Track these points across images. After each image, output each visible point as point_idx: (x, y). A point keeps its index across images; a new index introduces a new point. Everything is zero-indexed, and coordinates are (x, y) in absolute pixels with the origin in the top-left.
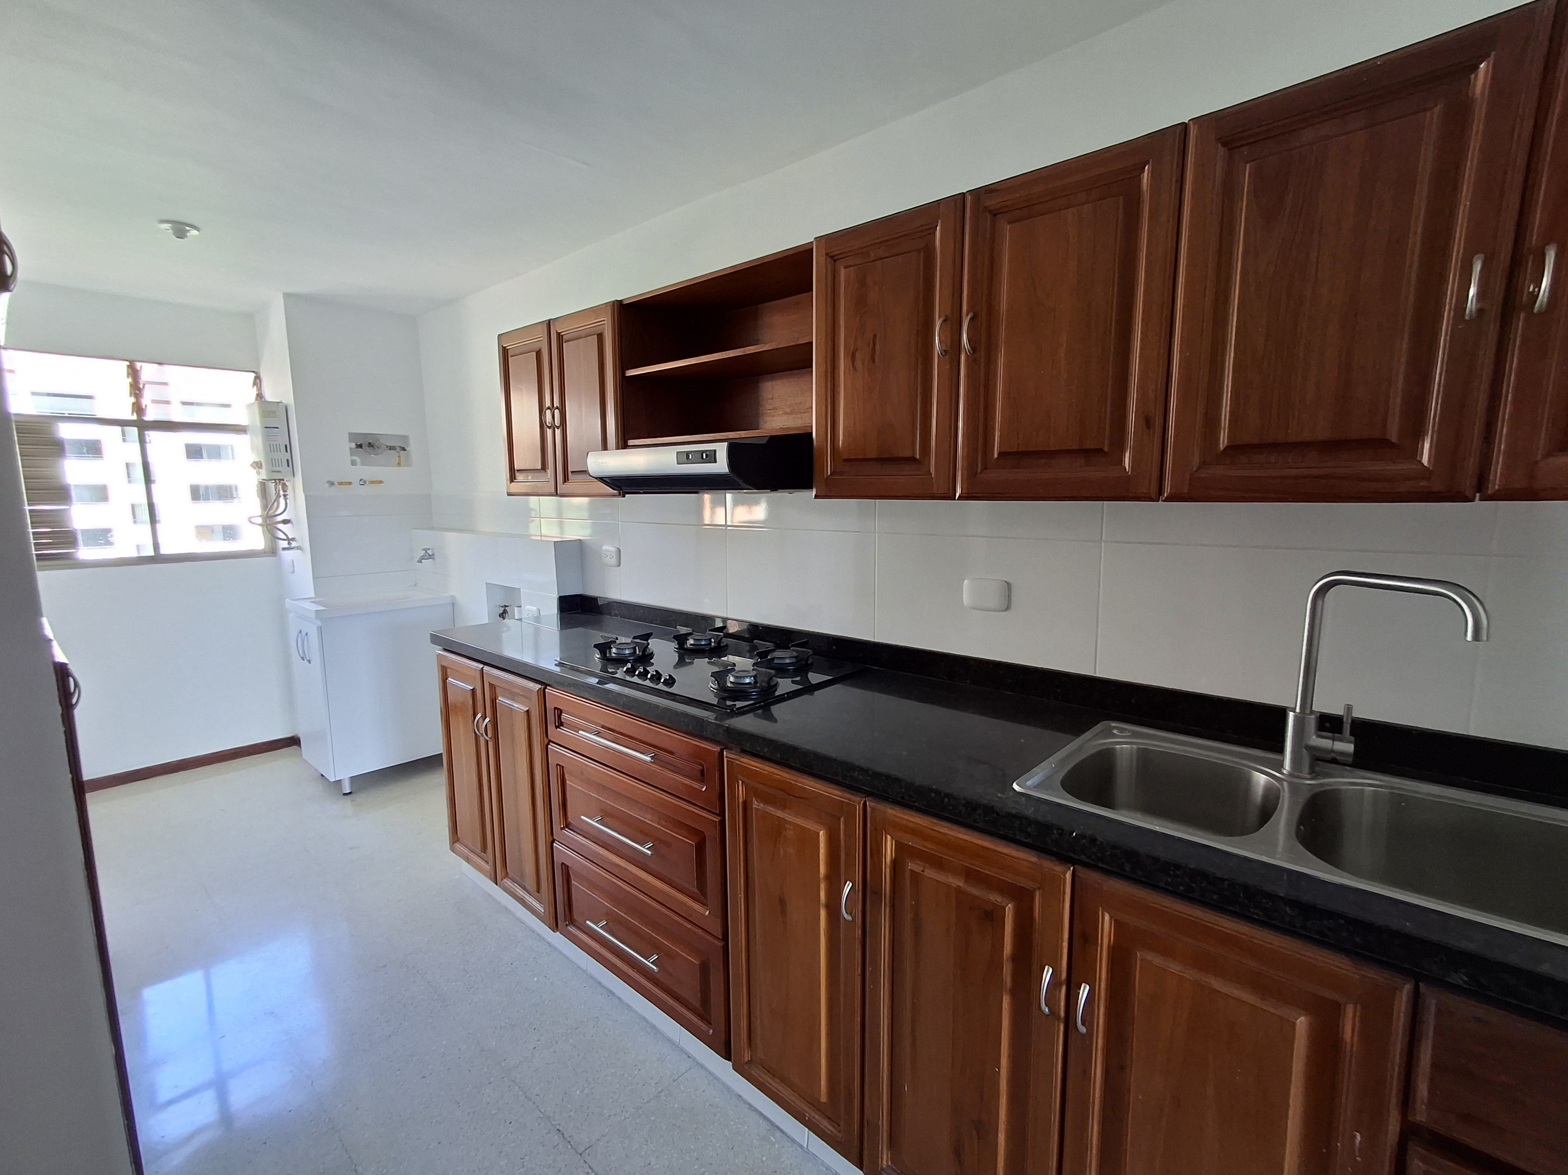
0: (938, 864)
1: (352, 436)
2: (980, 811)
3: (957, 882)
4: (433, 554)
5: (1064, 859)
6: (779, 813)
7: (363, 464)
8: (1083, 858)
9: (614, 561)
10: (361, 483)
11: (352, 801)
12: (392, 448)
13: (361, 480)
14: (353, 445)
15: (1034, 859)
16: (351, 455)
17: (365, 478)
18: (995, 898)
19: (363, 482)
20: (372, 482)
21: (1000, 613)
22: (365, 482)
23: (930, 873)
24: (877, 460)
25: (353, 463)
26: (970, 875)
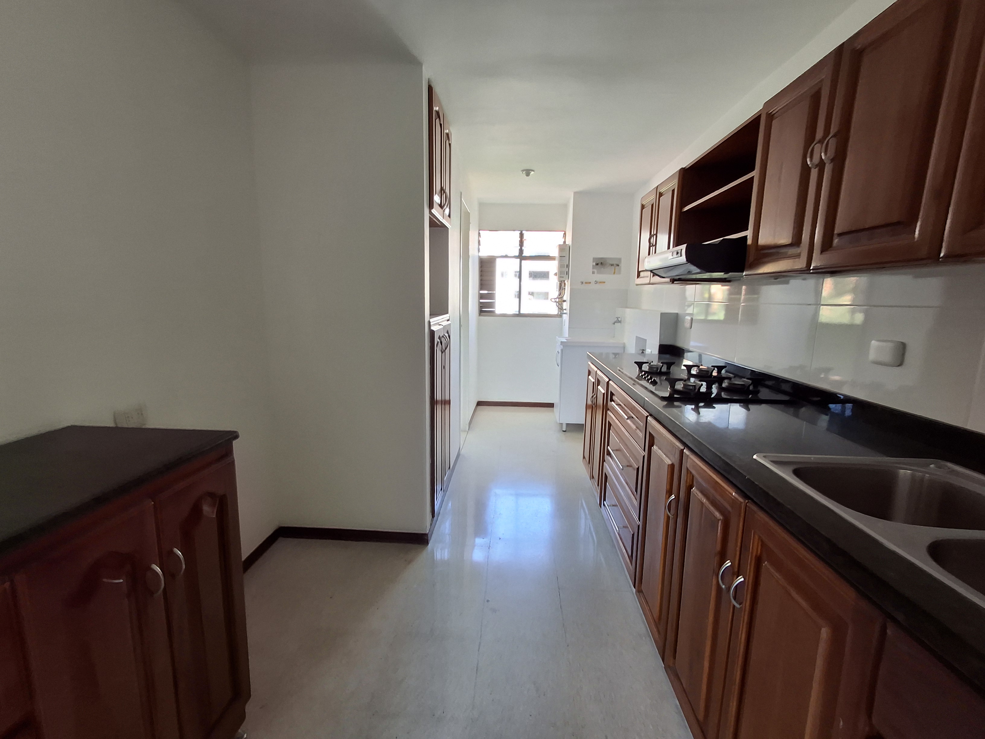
1: (594, 259)
4: (621, 321)
7: (598, 273)
9: (689, 325)
10: (596, 283)
11: (564, 434)
12: (612, 265)
13: (595, 281)
14: (594, 264)
16: (593, 268)
17: (597, 281)
18: (717, 514)
19: (596, 282)
20: (600, 282)
22: (597, 282)
25: (593, 273)
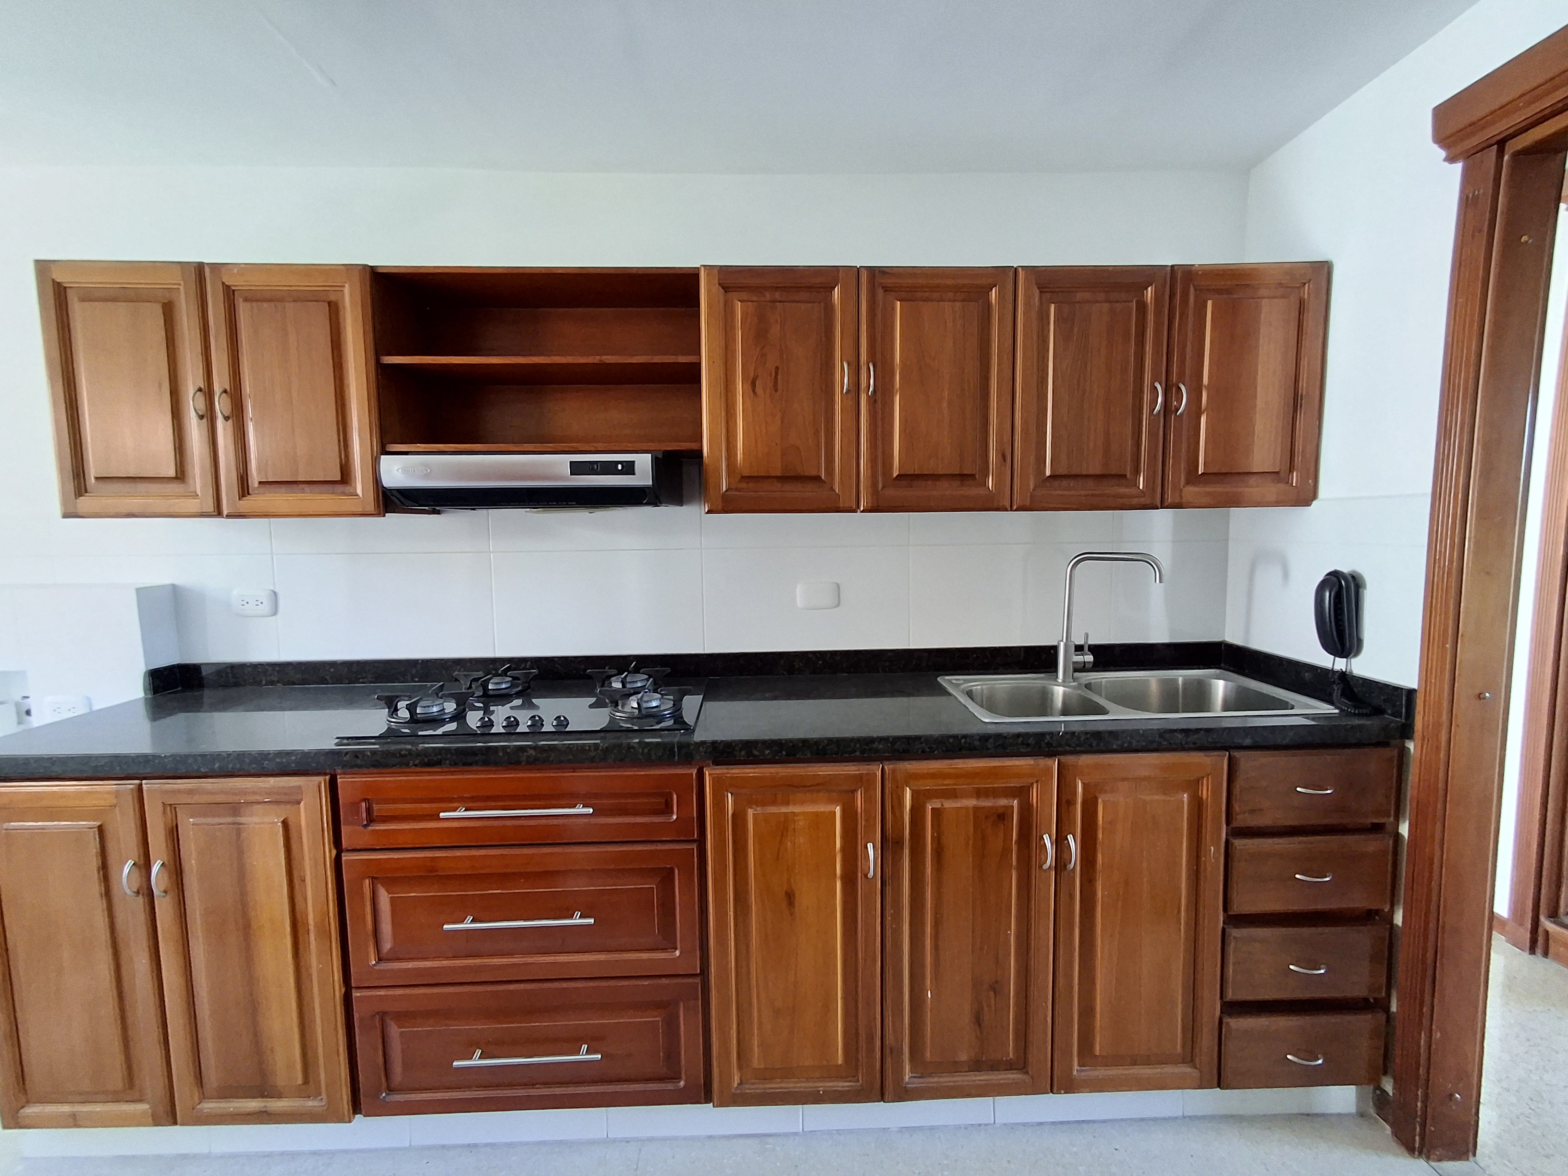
0: (952, 794)
2: (991, 740)
3: (971, 802)
5: (1051, 755)
6: (784, 810)
8: (1068, 748)
9: (266, 608)
15: (1032, 762)
18: (1003, 802)
21: (833, 610)
23: (949, 804)
24: (779, 478)
26: (979, 793)
